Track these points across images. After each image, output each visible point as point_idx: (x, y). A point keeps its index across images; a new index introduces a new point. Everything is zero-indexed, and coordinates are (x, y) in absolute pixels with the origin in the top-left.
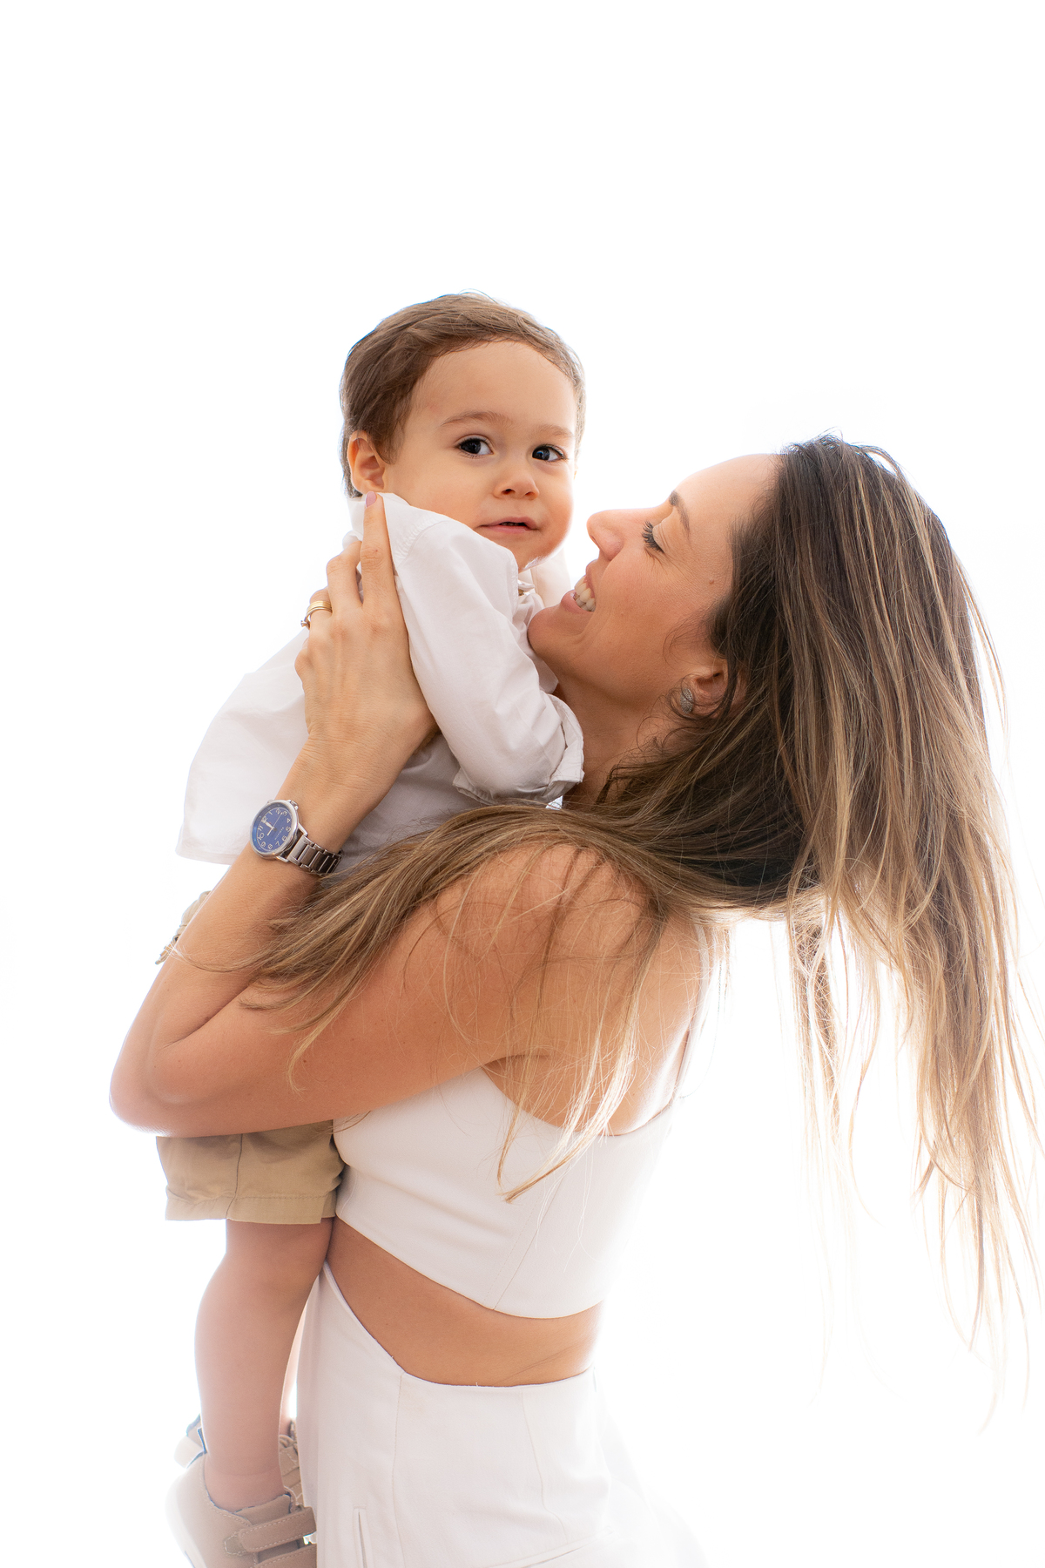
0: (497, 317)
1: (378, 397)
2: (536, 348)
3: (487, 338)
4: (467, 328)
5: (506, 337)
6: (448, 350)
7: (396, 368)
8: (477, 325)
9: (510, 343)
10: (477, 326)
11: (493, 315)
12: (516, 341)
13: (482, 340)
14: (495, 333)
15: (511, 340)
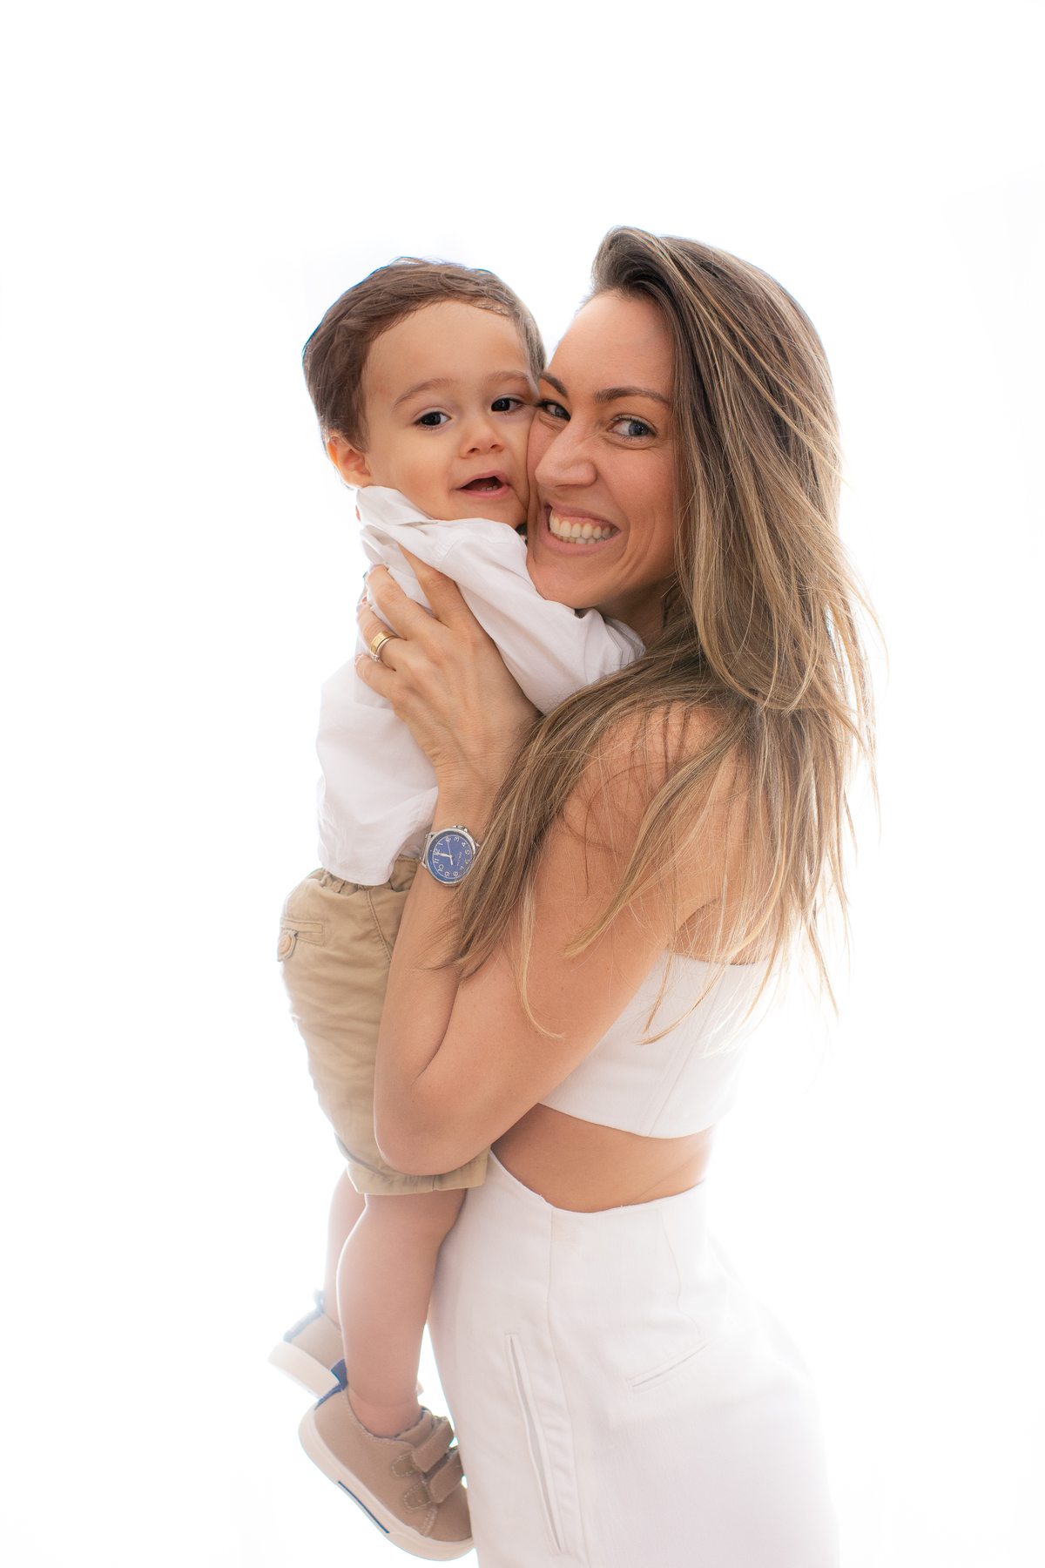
0: (419, 283)
1: (334, 394)
2: (464, 301)
3: (412, 307)
4: (391, 305)
5: (431, 300)
6: (380, 330)
7: (342, 360)
8: (401, 297)
9: (437, 305)
10: (401, 299)
11: (415, 282)
12: (443, 301)
13: (409, 311)
14: (419, 301)
15: (437, 302)
